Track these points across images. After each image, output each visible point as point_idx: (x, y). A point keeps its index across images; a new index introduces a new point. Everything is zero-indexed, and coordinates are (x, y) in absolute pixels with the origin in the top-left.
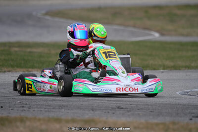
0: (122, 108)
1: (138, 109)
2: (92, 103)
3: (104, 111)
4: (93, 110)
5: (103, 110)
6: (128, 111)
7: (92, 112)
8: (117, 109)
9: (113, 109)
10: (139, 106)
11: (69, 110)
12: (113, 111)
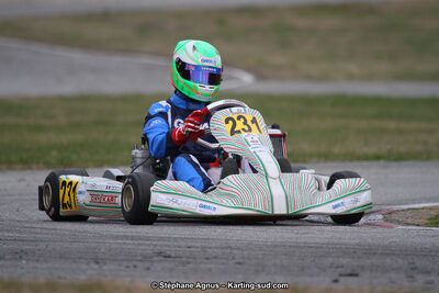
0: (169, 257)
1: (207, 259)
2: (93, 245)
3: (125, 263)
4: (97, 263)
5: (123, 260)
6: (184, 264)
7: (96, 266)
8: (156, 258)
9: (145, 258)
10: (210, 250)
11: (37, 261)
12: (147, 265)
